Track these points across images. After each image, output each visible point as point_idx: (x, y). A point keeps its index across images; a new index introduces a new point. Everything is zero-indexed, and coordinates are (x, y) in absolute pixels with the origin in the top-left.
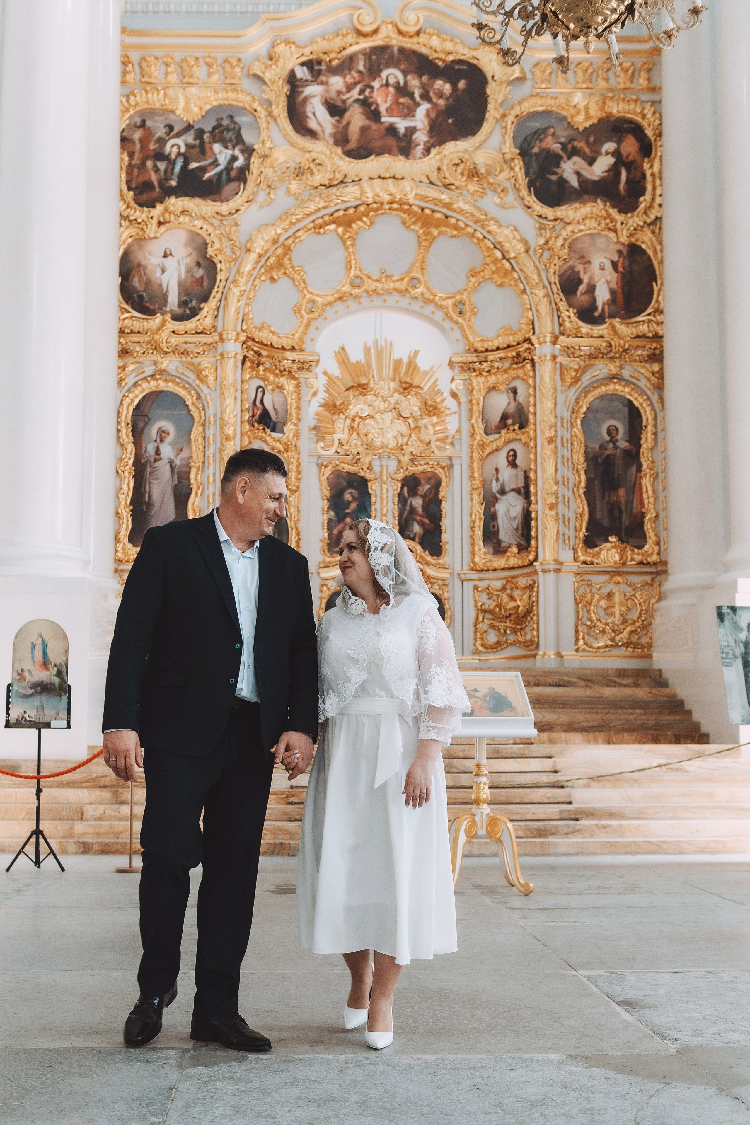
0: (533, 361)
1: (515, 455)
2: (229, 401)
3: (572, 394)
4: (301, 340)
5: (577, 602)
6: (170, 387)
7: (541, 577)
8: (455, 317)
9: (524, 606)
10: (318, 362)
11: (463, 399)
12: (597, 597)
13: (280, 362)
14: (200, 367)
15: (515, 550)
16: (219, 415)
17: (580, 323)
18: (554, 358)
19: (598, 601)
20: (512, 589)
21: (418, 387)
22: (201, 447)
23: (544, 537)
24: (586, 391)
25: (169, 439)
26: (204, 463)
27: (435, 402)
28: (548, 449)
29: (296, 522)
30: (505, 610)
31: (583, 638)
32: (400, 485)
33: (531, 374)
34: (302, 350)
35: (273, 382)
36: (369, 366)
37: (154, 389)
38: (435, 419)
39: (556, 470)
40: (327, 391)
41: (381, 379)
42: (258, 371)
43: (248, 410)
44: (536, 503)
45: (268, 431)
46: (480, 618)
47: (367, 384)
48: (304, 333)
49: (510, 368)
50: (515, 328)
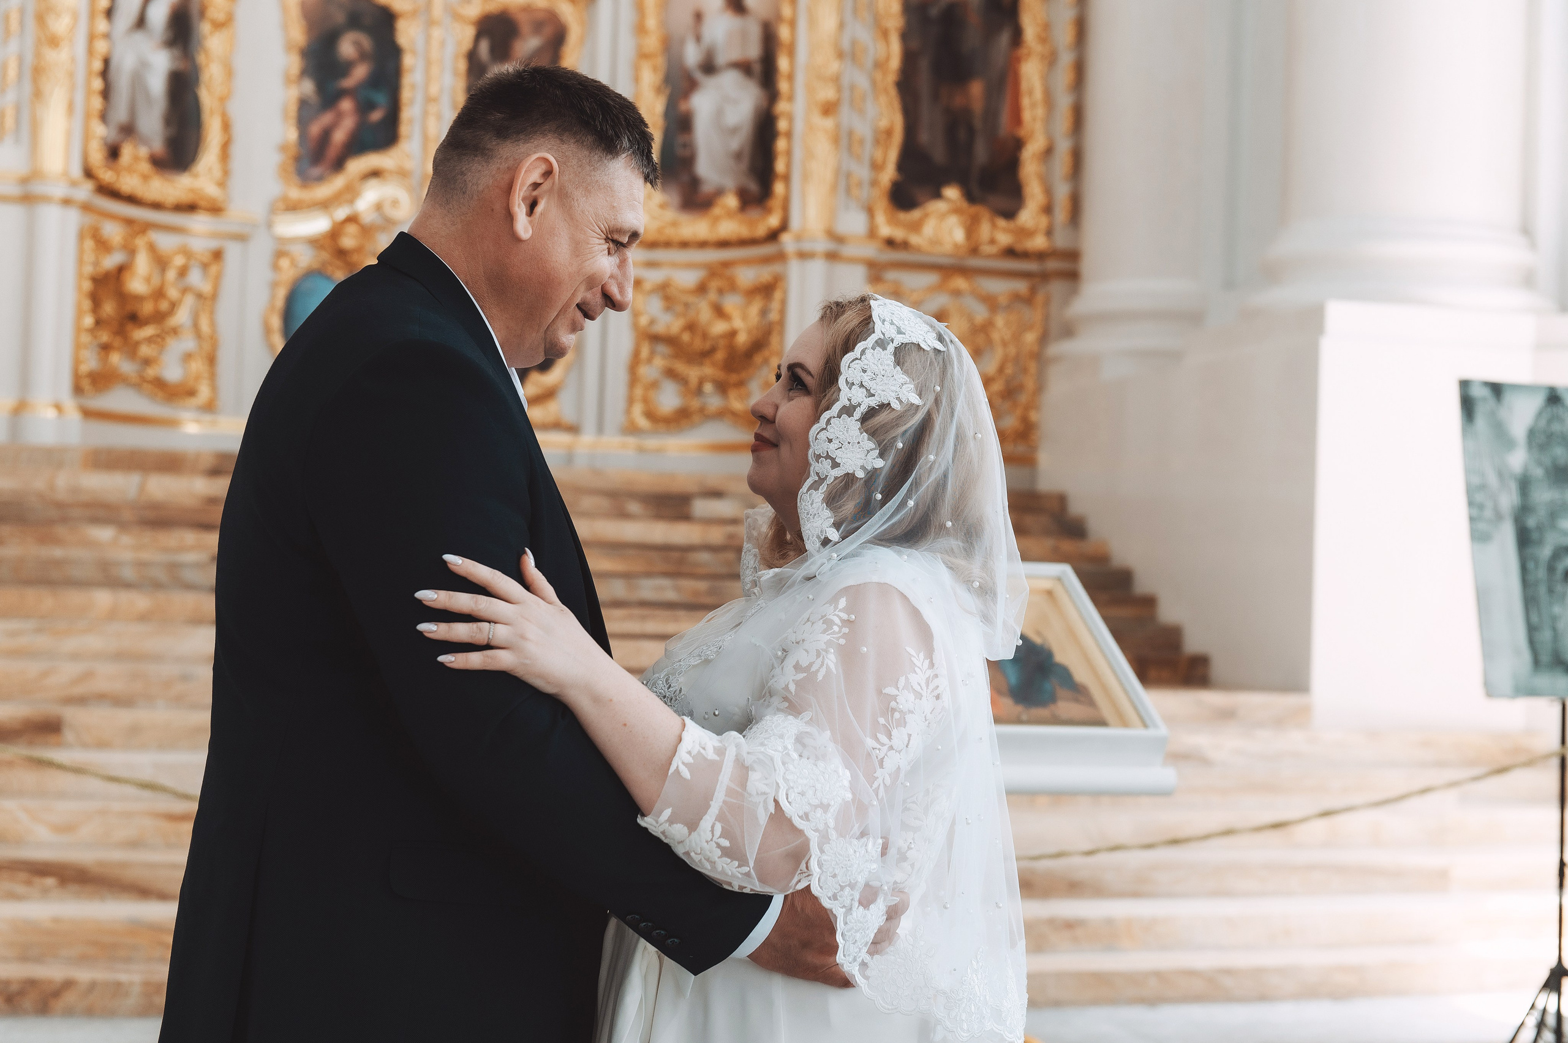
7: (794, 270)
9: (749, 332)
15: (731, 201)
20: (721, 291)
23: (806, 177)
29: (223, 100)
30: (705, 336)
32: (469, 32)
39: (840, 25)
44: (791, 98)
46: (645, 351)
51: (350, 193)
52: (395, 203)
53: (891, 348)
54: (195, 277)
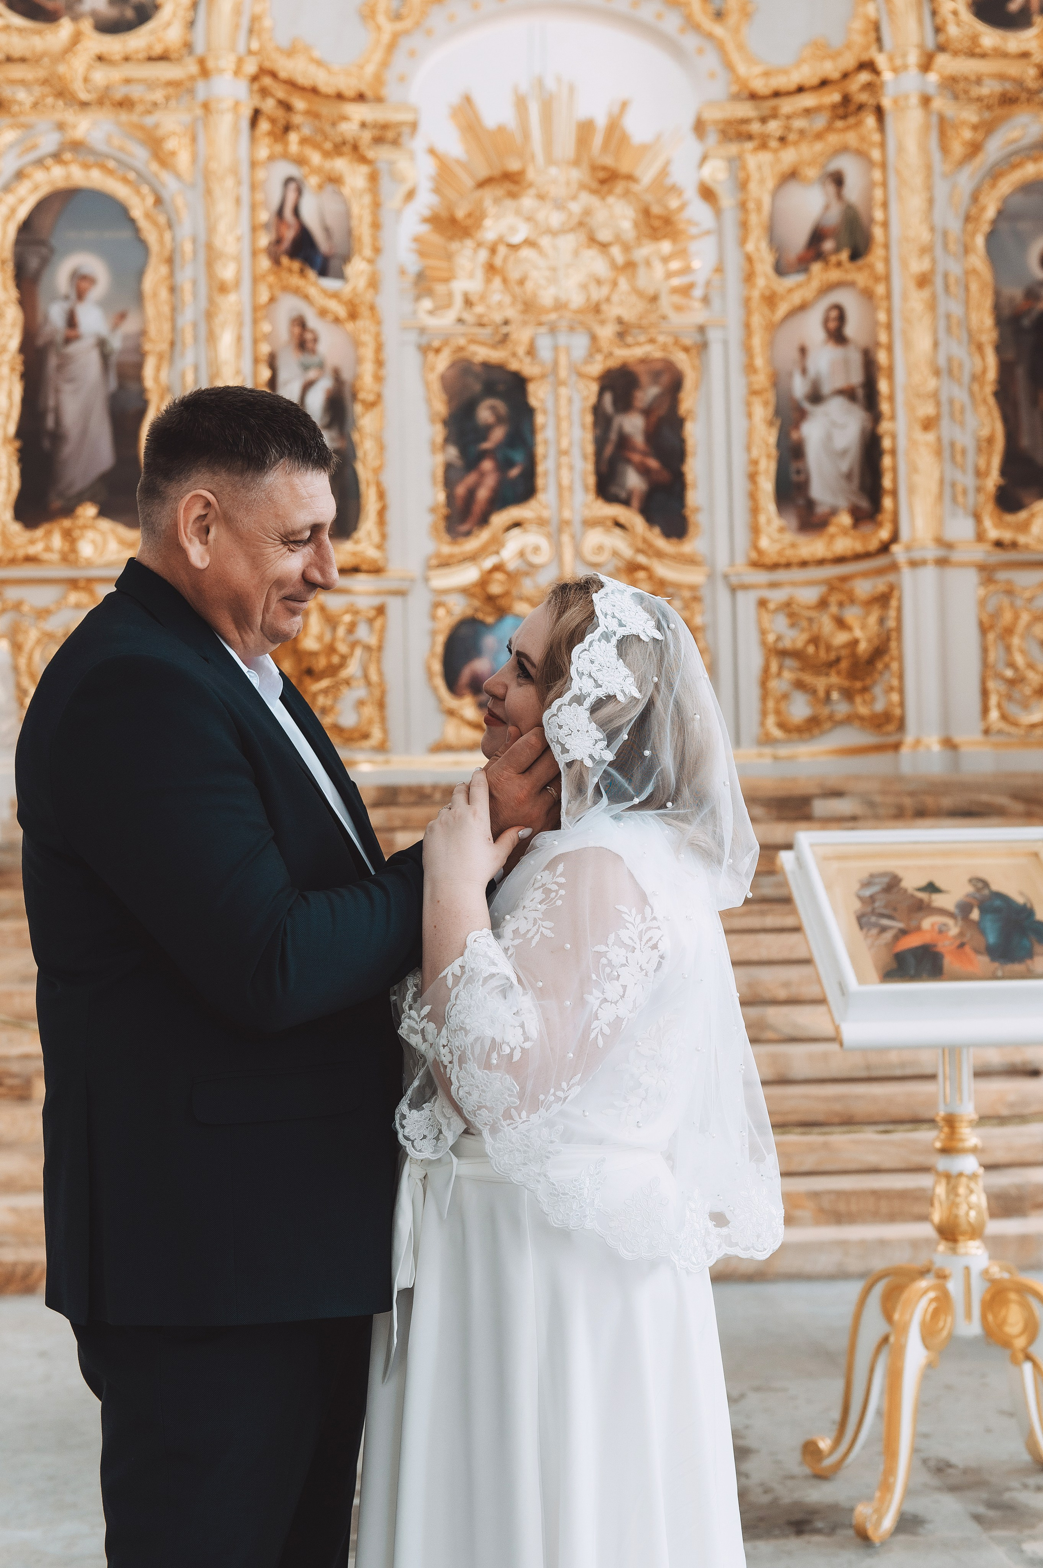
0: (879, 112)
1: (841, 318)
2: (224, 207)
3: (966, 180)
4: (379, 79)
5: (984, 629)
6: (96, 179)
7: (907, 578)
8: (708, 24)
9: (869, 641)
10: (414, 126)
11: (727, 201)
12: (1025, 618)
13: (334, 124)
14: (160, 132)
15: (845, 519)
16: (202, 238)
17: (980, 27)
18: (926, 101)
19: (1029, 626)
20: (841, 604)
21: (630, 178)
22: (166, 309)
23: (911, 490)
24: (995, 174)
25: (97, 292)
26: (172, 344)
27: (666, 207)
28: (917, 300)
29: (377, 471)
30: (829, 648)
31: (999, 706)
32: (595, 388)
33: (876, 137)
34: (379, 100)
35: (318, 171)
36: (526, 135)
37: (61, 184)
38: (666, 246)
39: (936, 344)
40: (437, 190)
41: (550, 160)
42: (286, 144)
43: (266, 226)
44: (893, 418)
45: (312, 274)
46: (774, 667)
47: (521, 173)
48: (385, 64)
49: (829, 128)
50: (837, 40)
51: (495, 544)
52: (536, 549)
53: (614, 641)
54: (363, 633)
